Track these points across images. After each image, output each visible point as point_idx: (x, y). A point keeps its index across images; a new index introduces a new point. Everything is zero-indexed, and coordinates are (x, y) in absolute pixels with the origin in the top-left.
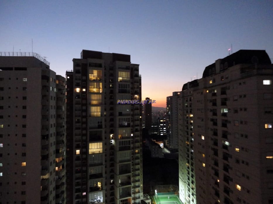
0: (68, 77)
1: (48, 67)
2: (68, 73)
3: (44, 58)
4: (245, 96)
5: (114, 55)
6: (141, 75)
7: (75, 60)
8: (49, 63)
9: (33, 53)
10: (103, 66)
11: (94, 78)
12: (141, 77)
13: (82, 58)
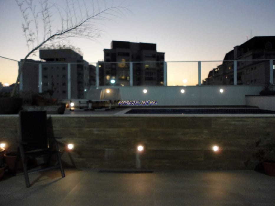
0: (100, 66)
1: (82, 57)
2: (99, 63)
3: (79, 50)
4: (255, 81)
5: (141, 44)
7: (106, 51)
10: (131, 55)
11: (122, 66)
13: (112, 48)
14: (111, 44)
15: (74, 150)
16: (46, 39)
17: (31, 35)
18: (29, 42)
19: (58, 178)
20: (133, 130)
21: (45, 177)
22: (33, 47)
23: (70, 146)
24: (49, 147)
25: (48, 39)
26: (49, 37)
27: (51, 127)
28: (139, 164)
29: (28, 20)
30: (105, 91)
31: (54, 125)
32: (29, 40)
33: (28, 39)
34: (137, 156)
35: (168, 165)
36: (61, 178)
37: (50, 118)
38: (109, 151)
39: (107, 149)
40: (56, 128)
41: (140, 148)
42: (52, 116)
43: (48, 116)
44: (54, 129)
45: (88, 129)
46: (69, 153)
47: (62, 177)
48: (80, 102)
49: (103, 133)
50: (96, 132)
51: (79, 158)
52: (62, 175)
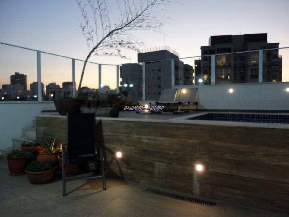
0: (196, 65)
1: (177, 58)
2: (196, 62)
3: (174, 50)
5: (246, 36)
6: (282, 56)
7: (202, 48)
8: (179, 54)
9: (165, 47)
10: (233, 49)
11: (222, 64)
12: (281, 59)
13: (210, 45)
14: (209, 40)
15: (122, 159)
16: (105, 35)
17: (89, 33)
18: (89, 42)
19: (98, 190)
20: (191, 141)
21: (88, 186)
22: (93, 45)
23: (119, 155)
24: (96, 153)
25: (108, 36)
26: (108, 33)
27: (101, 131)
28: (197, 189)
29: (86, 18)
30: (181, 91)
31: (104, 129)
32: (89, 39)
33: (87, 39)
34: (195, 177)
35: (240, 197)
36: (102, 191)
37: (100, 121)
38: (160, 167)
39: (157, 163)
40: (106, 132)
41: (199, 168)
42: (103, 119)
43: (97, 118)
44: (104, 133)
45: (136, 136)
46: (118, 162)
47: (102, 189)
48: (150, 104)
49: (153, 142)
50: (145, 141)
51: (127, 168)
52: (103, 187)
